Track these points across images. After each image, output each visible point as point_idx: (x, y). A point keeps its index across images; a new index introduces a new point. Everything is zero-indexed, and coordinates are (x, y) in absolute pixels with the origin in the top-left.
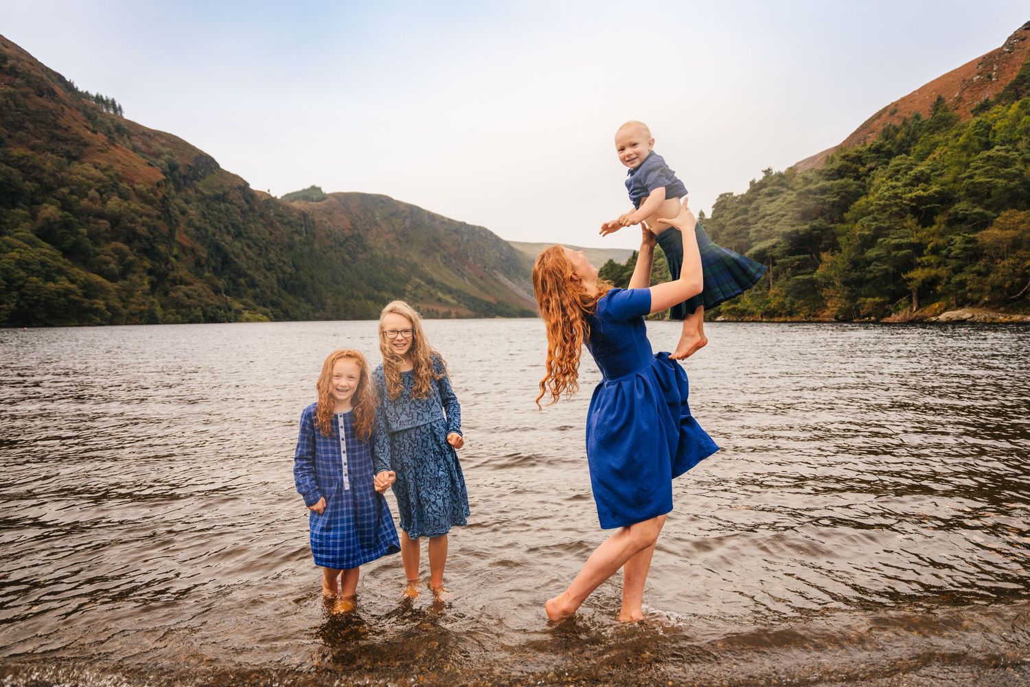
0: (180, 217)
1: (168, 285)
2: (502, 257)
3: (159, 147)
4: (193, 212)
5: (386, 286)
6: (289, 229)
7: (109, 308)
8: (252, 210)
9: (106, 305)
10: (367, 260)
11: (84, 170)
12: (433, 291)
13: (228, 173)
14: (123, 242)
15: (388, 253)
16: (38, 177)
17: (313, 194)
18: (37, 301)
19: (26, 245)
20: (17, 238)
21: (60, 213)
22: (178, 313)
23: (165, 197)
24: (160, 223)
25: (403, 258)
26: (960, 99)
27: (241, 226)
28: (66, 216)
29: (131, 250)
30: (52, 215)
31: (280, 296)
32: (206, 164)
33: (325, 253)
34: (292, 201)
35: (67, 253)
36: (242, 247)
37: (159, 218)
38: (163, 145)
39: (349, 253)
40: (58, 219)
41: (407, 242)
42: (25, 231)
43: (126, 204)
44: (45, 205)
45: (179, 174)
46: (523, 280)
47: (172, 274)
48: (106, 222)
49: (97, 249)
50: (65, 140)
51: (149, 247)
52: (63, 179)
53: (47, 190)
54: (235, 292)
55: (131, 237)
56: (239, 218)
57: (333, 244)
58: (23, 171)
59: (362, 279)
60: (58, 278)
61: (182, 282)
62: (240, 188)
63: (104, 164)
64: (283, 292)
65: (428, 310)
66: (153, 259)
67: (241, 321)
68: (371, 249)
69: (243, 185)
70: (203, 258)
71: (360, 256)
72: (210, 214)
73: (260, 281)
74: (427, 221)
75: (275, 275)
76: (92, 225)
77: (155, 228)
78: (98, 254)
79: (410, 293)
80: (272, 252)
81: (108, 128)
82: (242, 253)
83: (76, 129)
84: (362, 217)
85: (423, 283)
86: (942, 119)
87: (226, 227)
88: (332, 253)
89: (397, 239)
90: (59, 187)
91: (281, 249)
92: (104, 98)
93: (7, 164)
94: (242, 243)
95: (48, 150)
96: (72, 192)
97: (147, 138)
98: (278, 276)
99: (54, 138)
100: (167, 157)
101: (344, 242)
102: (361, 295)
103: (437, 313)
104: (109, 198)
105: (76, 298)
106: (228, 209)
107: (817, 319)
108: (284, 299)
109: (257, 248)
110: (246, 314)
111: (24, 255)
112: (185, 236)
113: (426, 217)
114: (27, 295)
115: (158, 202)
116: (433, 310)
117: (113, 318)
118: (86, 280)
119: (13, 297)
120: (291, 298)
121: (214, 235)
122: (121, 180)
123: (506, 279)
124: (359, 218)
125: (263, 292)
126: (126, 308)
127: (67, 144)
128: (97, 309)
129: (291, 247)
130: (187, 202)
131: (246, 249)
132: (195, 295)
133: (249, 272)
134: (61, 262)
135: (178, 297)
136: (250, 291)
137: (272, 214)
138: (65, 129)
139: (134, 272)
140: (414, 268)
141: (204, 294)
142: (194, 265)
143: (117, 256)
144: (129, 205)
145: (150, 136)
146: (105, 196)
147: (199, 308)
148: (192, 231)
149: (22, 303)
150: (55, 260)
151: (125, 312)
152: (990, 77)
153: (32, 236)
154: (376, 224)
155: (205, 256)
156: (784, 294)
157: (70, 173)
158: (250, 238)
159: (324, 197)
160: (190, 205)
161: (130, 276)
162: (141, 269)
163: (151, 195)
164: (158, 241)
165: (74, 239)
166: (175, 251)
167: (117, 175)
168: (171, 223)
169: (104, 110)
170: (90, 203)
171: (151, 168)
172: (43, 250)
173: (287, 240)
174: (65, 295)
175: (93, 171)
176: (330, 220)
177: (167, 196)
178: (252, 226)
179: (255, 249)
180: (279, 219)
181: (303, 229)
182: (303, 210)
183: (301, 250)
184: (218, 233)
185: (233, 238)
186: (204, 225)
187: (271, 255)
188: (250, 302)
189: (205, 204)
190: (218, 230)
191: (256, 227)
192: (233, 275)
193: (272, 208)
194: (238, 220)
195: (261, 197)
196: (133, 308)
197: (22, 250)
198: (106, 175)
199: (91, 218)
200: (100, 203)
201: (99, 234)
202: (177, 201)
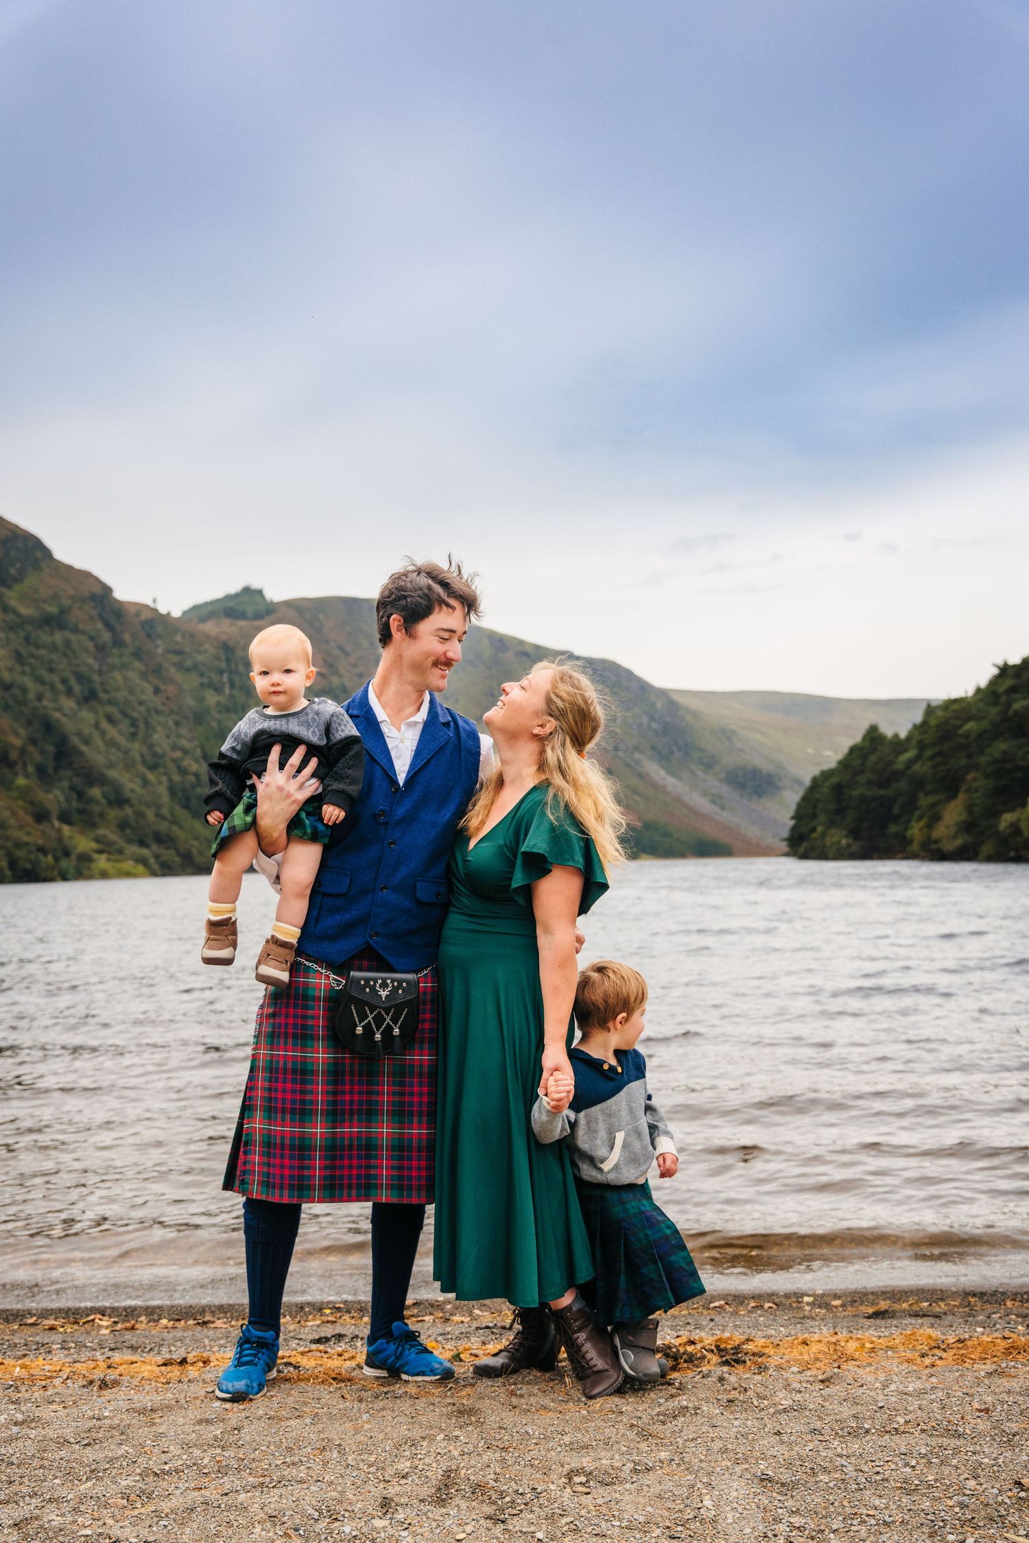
2: (654, 725)
6: (194, 680)
8: (118, 643)
13: (70, 568)
17: (246, 602)
27: (96, 678)
31: (174, 821)
32: (25, 550)
34: (203, 620)
36: (97, 721)
46: (700, 773)
54: (82, 815)
56: (91, 661)
62: (93, 597)
64: (181, 812)
67: (90, 877)
69: (97, 590)
70: (13, 746)
72: (32, 655)
73: (132, 791)
75: (164, 779)
80: (159, 729)
82: (96, 735)
84: (349, 649)
87: (64, 681)
91: (177, 724)
94: (96, 712)
98: (170, 780)
106: (68, 643)
108: (181, 828)
109: (128, 722)
110: (102, 862)
121: (40, 698)
123: (663, 773)
125: (140, 815)
129: (199, 718)
131: (105, 725)
133: (112, 774)
136: (113, 814)
141: (14, 822)
155: (18, 742)
158: (110, 702)
159: (270, 611)
173: (190, 702)
178: (118, 676)
179: (125, 725)
180: (175, 658)
181: (225, 678)
182: (224, 638)
183: (220, 722)
184: (48, 694)
185: (79, 703)
186: (20, 679)
187: (156, 737)
188: (113, 837)
189: (22, 634)
190: (47, 687)
191: (126, 679)
192: (78, 781)
193: (159, 637)
194: (88, 665)
195: (138, 614)
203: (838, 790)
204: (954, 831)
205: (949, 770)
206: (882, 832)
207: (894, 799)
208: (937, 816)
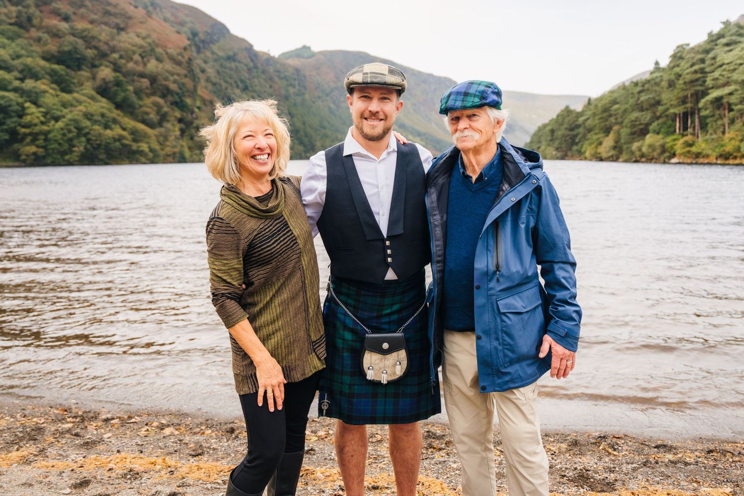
0: (201, 75)
1: (193, 131)
3: (184, 17)
4: (211, 71)
6: (285, 83)
7: (151, 150)
8: (256, 67)
9: (149, 147)
11: (130, 39)
13: (237, 37)
14: (160, 97)
16: (97, 45)
17: (304, 52)
18: (99, 145)
19: (89, 101)
20: (83, 95)
21: (113, 74)
23: (190, 59)
24: (186, 81)
27: (248, 81)
28: (118, 77)
29: (166, 102)
30: (107, 75)
32: (219, 30)
33: (314, 102)
34: (287, 59)
35: (118, 106)
37: (186, 76)
38: (187, 15)
39: (334, 103)
40: (112, 79)
42: (88, 88)
43: (161, 66)
44: (103, 68)
45: (200, 39)
47: (196, 123)
48: (146, 80)
49: (141, 103)
50: (115, 15)
51: (179, 100)
52: (114, 46)
53: (103, 55)
55: (165, 93)
56: (246, 74)
57: (321, 94)
58: (85, 41)
60: (113, 126)
62: (246, 49)
63: (144, 33)
66: (182, 110)
69: (248, 46)
72: (223, 72)
76: (137, 83)
77: (183, 84)
78: (141, 106)
83: (122, 5)
87: (236, 82)
88: (320, 102)
90: (111, 53)
93: (73, 35)
94: (248, 95)
95: (102, 23)
96: (121, 57)
97: (174, 10)
99: (107, 13)
100: (190, 25)
101: (330, 93)
104: (148, 61)
105: (127, 142)
106: (237, 67)
111: (89, 108)
112: (205, 90)
114: (92, 140)
115: (185, 63)
117: (154, 159)
118: (133, 127)
119: (83, 142)
121: (226, 89)
122: (157, 46)
124: (342, 72)
126: (163, 150)
127: (116, 18)
128: (142, 151)
129: (287, 97)
130: (206, 62)
134: (116, 114)
135: (201, 142)
137: (271, 70)
138: (115, 6)
139: (168, 121)
143: (155, 108)
144: (164, 66)
145: (176, 9)
146: (145, 59)
148: (210, 87)
149: (89, 147)
150: (111, 112)
151: (162, 153)
153: (93, 93)
156: (739, 138)
157: (120, 41)
158: (254, 91)
159: (313, 55)
160: (208, 65)
161: (166, 125)
162: (173, 118)
163: (180, 57)
164: (185, 96)
165: (124, 94)
166: (198, 103)
167: (154, 42)
168: (195, 80)
170: (135, 66)
171: (179, 35)
172: (102, 104)
173: (283, 91)
174: (119, 140)
175: (137, 39)
176: (318, 74)
177: (192, 57)
178: (256, 80)
180: (277, 74)
181: (297, 83)
182: (296, 66)
183: (294, 100)
184: (230, 88)
185: (241, 91)
186: (218, 81)
189: (220, 63)
190: (229, 85)
191: (259, 82)
193: (271, 65)
194: (246, 77)
195: (263, 56)
196: (168, 150)
197: (87, 105)
198: (146, 42)
199: (136, 78)
200: (142, 65)
201: (141, 91)
202: (198, 62)
203: (552, 131)
204: (608, 149)
205: (606, 125)
206: (571, 149)
207: (576, 136)
208: (600, 143)
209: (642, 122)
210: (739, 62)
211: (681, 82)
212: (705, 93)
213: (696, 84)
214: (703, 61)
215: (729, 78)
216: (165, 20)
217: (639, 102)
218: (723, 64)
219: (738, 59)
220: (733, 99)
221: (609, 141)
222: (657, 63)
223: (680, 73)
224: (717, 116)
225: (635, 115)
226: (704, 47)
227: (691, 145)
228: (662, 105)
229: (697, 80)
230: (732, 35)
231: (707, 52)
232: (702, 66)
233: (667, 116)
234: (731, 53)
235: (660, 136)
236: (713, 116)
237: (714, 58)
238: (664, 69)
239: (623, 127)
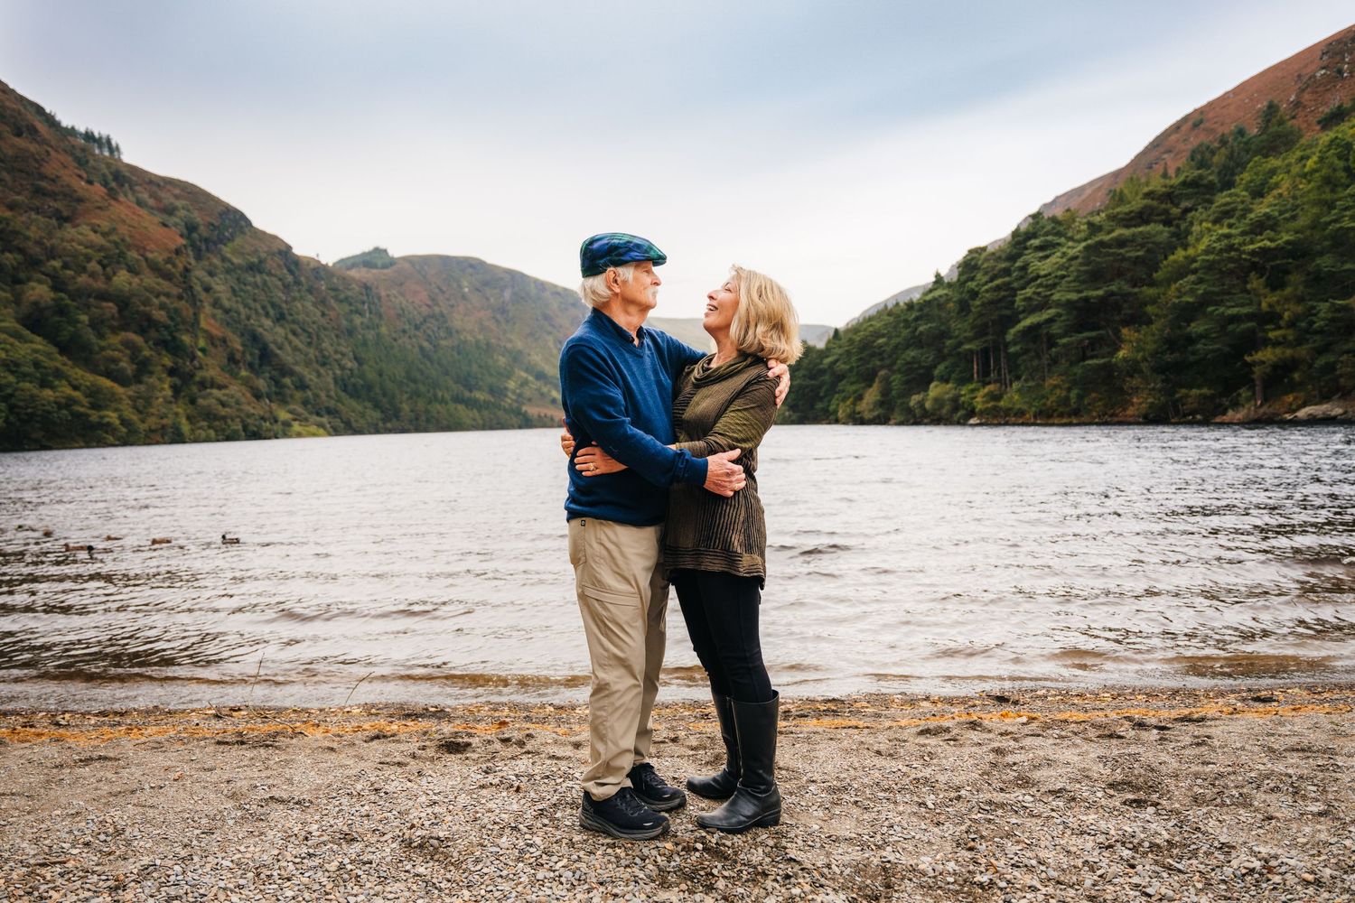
0: (203, 295)
1: (195, 389)
3: (172, 200)
4: (221, 287)
5: (481, 383)
6: (347, 308)
7: (124, 422)
8: (298, 283)
9: (120, 418)
10: (453, 348)
11: (79, 236)
12: (545, 390)
13: (264, 233)
14: (135, 332)
15: (481, 337)
16: (22, 245)
17: (375, 259)
18: (32, 416)
19: (12, 340)
21: (52, 295)
22: (210, 427)
23: (187, 270)
24: (182, 305)
25: (502, 344)
26: (1297, 104)
27: (284, 305)
28: (62, 299)
29: (146, 342)
30: (41, 297)
31: (337, 401)
32: (234, 221)
33: (395, 340)
34: (349, 268)
35: (64, 349)
36: (286, 334)
37: (180, 298)
38: (177, 197)
39: (429, 339)
40: (50, 303)
41: (508, 321)
42: (8, 320)
43: (136, 280)
44: (32, 284)
45: (200, 235)
47: (199, 375)
48: (111, 304)
49: (103, 343)
50: (53, 195)
51: (169, 338)
52: (53, 247)
53: (33, 263)
54: (280, 397)
55: (145, 325)
56: (280, 294)
57: (407, 327)
59: (447, 373)
60: (57, 383)
61: (213, 385)
62: (280, 252)
63: (105, 225)
64: (343, 394)
65: (539, 416)
66: (174, 354)
67: (290, 437)
68: (457, 332)
69: (283, 248)
70: (238, 350)
71: (443, 343)
72: (245, 292)
73: (311, 380)
74: (533, 291)
75: (330, 372)
76: (94, 310)
77: (176, 310)
78: (103, 349)
79: (514, 392)
80: (326, 340)
81: (104, 175)
82: (286, 343)
83: (66, 179)
84: (444, 289)
85: (530, 378)
86: (1278, 136)
87: (264, 308)
88: (406, 339)
89: (494, 318)
90: (48, 260)
91: (337, 336)
92: (96, 135)
94: (285, 328)
95: (32, 209)
96: (65, 266)
97: (154, 188)
98: (334, 374)
99: (39, 192)
100: (183, 213)
101: (421, 323)
102: (447, 397)
103: (552, 419)
104: (115, 273)
105: (82, 410)
106: (265, 283)
107: (1116, 419)
108: (343, 404)
110: (296, 427)
111: (11, 354)
112: (212, 321)
113: (532, 285)
114: (19, 407)
115: (178, 275)
116: (546, 416)
117: (129, 437)
118: (93, 385)
120: (354, 403)
121: (248, 318)
122: (129, 247)
124: (440, 290)
125: (316, 396)
126: (143, 422)
127: (55, 200)
128: (109, 424)
129: (350, 333)
130: (211, 274)
131: (291, 337)
132: (232, 402)
133: (298, 369)
134: (60, 361)
135: (209, 406)
136: (298, 395)
137: (323, 288)
138: (53, 180)
139: (151, 373)
140: (516, 357)
141: (243, 400)
142: (226, 360)
143: (128, 352)
144: (141, 280)
145: (159, 185)
146: (109, 270)
147: (238, 420)
148: (219, 312)
149: (12, 419)
150: (52, 359)
151: (142, 427)
152: (1340, 72)
153: (18, 326)
154: (464, 297)
155: (239, 348)
156: (1067, 385)
157: (62, 240)
158: (294, 322)
159: (392, 262)
160: (216, 278)
161: (145, 379)
162: (160, 368)
163: (169, 266)
164: (179, 330)
165: (72, 329)
166: (202, 343)
167: (123, 240)
168: (195, 304)
169: (97, 151)
170: (90, 281)
171: (165, 229)
172: (35, 346)
173: (344, 322)
174: (67, 406)
175: (92, 236)
176: (402, 294)
177: (189, 267)
178: (298, 305)
179: (304, 337)
180: (333, 294)
181: (366, 307)
182: (364, 280)
183: (363, 336)
184: (254, 316)
185: (273, 322)
186: (234, 305)
187: (324, 345)
188: (300, 409)
189: (235, 276)
190: (253, 312)
191: (303, 306)
192: (275, 373)
193: (323, 279)
194: (280, 298)
195: (308, 264)
196: (152, 422)
197: (8, 347)
198: (110, 241)
199: (92, 300)
200: (103, 278)
201: (102, 322)
202: (199, 273)
204: (871, 407)
205: (867, 369)
206: (812, 407)
207: (820, 387)
208: (860, 398)
209: (923, 364)
210: (1060, 273)
211: (978, 303)
212: (1014, 320)
213: (999, 305)
214: (1007, 272)
215: (1046, 296)
216: (140, 203)
217: (917, 333)
218: (1038, 277)
219: (1058, 269)
220: (1056, 329)
221: (872, 395)
222: (938, 276)
223: (976, 289)
224: (1033, 354)
225: (912, 353)
226: (1008, 250)
227: (997, 397)
228: (950, 338)
229: (1000, 300)
230: (1047, 234)
231: (1012, 258)
232: (1007, 279)
233: (959, 354)
234: (1048, 260)
235: (950, 385)
236: (1025, 352)
237: (1024, 268)
238: (950, 285)
239: (894, 372)
